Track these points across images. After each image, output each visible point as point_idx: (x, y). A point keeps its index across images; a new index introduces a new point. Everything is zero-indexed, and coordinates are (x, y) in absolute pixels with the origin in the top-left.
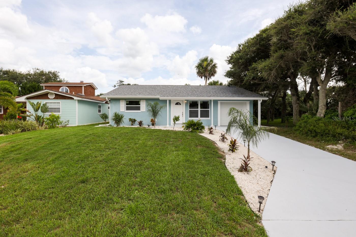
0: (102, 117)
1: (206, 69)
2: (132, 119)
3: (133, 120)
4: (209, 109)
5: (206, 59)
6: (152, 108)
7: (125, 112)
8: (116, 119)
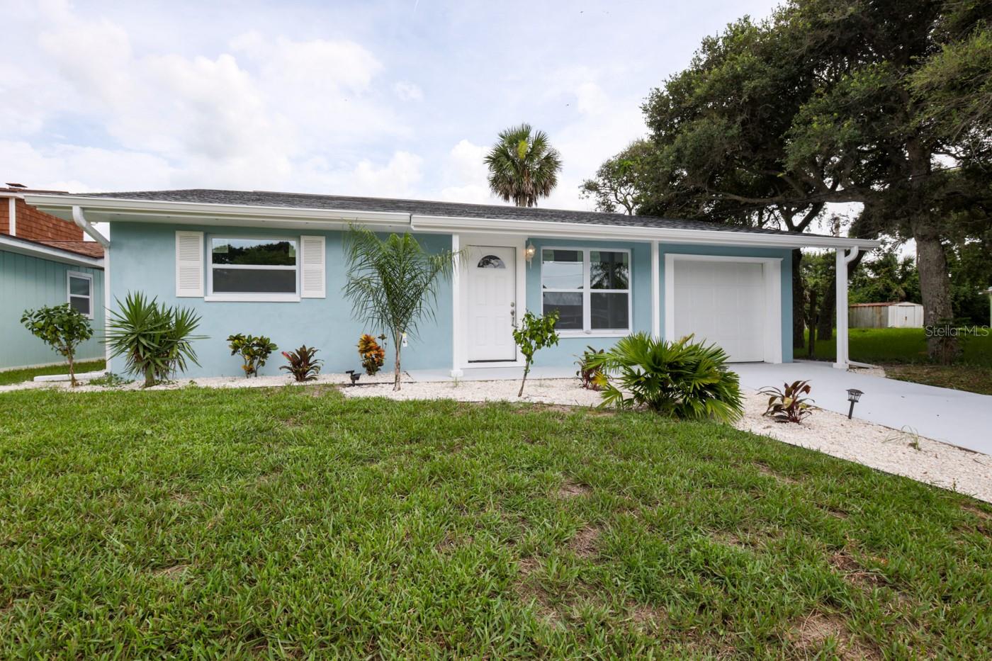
0: (39, 331)
1: (521, 169)
2: (250, 339)
3: (258, 345)
4: (629, 291)
5: (523, 135)
6: (381, 269)
7: (207, 299)
8: (137, 340)
